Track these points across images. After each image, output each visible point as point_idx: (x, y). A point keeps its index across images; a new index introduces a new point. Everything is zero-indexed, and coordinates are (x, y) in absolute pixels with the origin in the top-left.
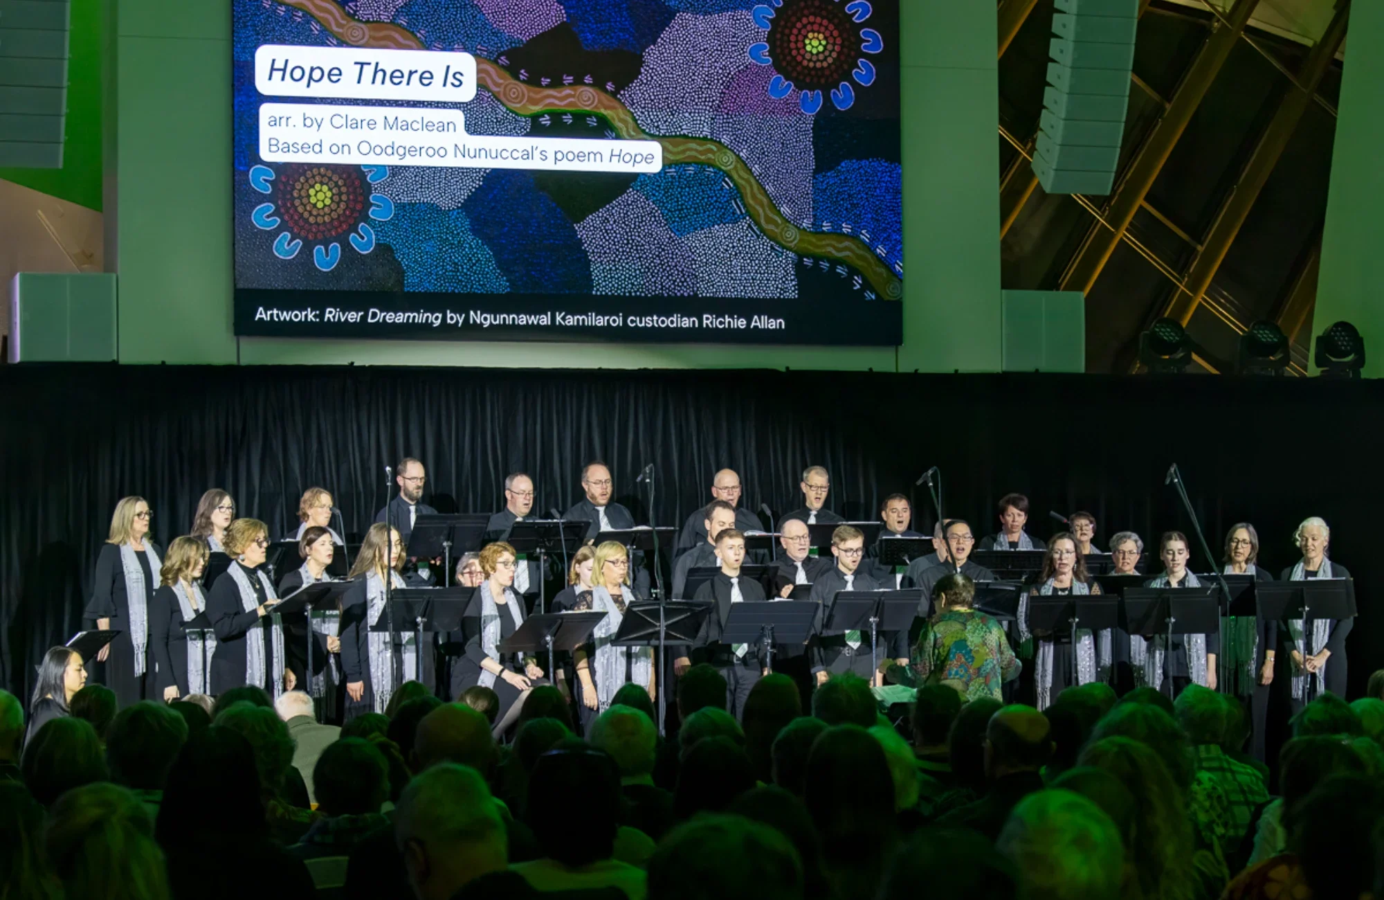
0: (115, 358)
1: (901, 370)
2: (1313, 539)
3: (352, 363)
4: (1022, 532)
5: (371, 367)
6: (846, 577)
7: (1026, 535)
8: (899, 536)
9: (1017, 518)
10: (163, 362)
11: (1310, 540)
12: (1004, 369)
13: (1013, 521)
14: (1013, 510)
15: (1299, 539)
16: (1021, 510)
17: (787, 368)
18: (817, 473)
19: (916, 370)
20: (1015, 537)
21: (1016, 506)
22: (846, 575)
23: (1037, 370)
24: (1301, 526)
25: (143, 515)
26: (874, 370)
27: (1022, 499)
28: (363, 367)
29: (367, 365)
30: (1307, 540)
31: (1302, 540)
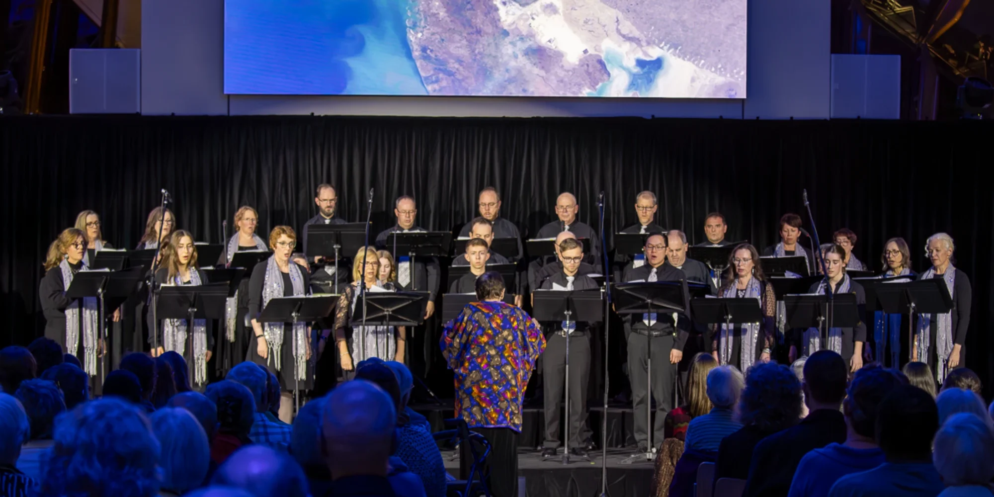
0: (138, 110)
1: (747, 117)
2: (937, 251)
3: (313, 114)
4: (797, 244)
5: (326, 117)
6: (567, 278)
7: (801, 247)
8: (716, 246)
9: (791, 233)
10: (173, 114)
11: (935, 251)
12: (832, 116)
13: (788, 235)
14: (787, 227)
15: (927, 251)
16: (794, 226)
17: (653, 116)
18: (644, 197)
19: (758, 118)
20: (790, 248)
21: (789, 224)
22: (567, 276)
23: (859, 117)
24: (928, 241)
25: (92, 225)
26: (724, 117)
27: (796, 218)
28: (319, 117)
29: (322, 115)
30: (932, 251)
31: (929, 252)
